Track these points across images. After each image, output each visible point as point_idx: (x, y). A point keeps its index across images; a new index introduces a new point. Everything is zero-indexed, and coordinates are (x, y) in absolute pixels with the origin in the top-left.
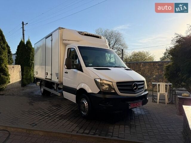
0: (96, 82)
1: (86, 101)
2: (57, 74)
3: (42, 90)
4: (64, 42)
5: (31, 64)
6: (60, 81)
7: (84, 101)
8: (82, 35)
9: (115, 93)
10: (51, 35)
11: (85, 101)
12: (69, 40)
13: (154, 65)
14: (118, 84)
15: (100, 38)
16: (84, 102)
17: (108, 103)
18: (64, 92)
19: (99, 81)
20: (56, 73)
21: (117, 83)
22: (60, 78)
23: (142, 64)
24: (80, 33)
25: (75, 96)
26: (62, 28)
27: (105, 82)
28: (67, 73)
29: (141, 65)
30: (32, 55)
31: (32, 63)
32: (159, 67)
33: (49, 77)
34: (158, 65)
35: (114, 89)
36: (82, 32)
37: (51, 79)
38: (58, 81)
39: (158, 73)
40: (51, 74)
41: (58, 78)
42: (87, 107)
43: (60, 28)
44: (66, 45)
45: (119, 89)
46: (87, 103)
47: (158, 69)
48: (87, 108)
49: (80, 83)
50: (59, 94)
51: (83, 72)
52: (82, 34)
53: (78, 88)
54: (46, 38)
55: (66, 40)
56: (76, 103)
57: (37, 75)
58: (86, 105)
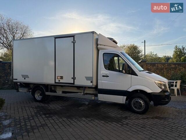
9: (168, 91)
18: (100, 95)
20: (85, 77)
25: (125, 97)
26: (95, 32)
28: (108, 76)
37: (74, 83)
38: (91, 85)
40: (74, 78)
41: (91, 82)
49: (133, 86)
50: (93, 98)
51: (138, 76)
53: (130, 90)
54: (55, 38)
55: (101, 45)
56: (125, 103)
57: (25, 79)
58: (142, 103)
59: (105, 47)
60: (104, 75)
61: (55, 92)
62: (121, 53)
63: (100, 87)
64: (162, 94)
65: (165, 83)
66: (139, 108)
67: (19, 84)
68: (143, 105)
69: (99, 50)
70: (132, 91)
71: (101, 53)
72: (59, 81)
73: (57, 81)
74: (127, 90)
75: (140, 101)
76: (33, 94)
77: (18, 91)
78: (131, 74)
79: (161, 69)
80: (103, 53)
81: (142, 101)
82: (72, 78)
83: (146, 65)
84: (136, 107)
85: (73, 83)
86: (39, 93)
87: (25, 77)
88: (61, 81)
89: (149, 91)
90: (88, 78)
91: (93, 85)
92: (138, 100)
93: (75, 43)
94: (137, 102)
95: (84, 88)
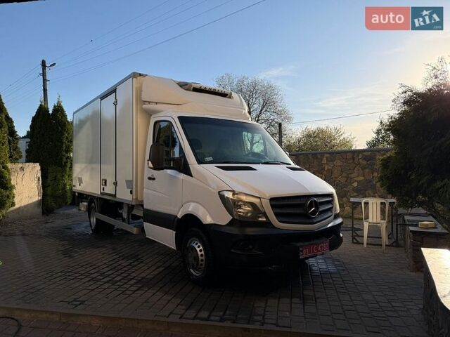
0: (222, 197)
1: (199, 244)
2: (129, 183)
3: (93, 221)
4: (144, 106)
5: (64, 160)
6: (137, 199)
7: (194, 245)
8: (187, 90)
9: (268, 224)
10: (113, 91)
11: (197, 244)
12: (156, 103)
13: (353, 158)
14: (274, 203)
15: (230, 97)
16: (196, 247)
17: (251, 247)
18: (146, 225)
19: (229, 195)
20: (126, 181)
21: (272, 200)
22: (137, 191)
23: (325, 155)
24: (183, 85)
25: (175, 232)
26: (140, 74)
27: (244, 198)
28: (154, 179)
29: (325, 158)
30: (67, 138)
31: (67, 158)
32: (365, 162)
33: (109, 189)
34: (364, 159)
35: (265, 215)
36: (186, 84)
37: (115, 196)
38: (131, 199)
39: (364, 176)
40: (115, 184)
41: (131, 192)
42: (203, 258)
43: (134, 75)
44: (149, 114)
45: (276, 215)
46: (201, 248)
47: (364, 168)
48: (202, 260)
49: (185, 203)
50: (135, 231)
51: (192, 176)
52: (187, 87)
53: (180, 214)
54: (101, 99)
55: (149, 103)
56: (176, 249)
57: (80, 185)
58: (199, 254)
59: (158, 105)
60: (150, 176)
62: (181, 118)
67: (77, 194)
68: (200, 258)
69: (151, 115)
70: (181, 218)
72: (104, 189)
76: (89, 216)
77: (79, 209)
78: (183, 172)
80: (154, 121)
85: (115, 193)
87: (80, 181)
91: (133, 199)
93: (117, 105)
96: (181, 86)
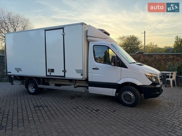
10: (62, 28)
12: (94, 37)
18: (90, 88)
20: (76, 70)
25: (116, 90)
26: (85, 24)
28: (98, 69)
38: (81, 78)
40: (65, 71)
41: (82, 75)
49: (122, 78)
51: (127, 68)
53: (120, 82)
54: (45, 30)
55: (91, 37)
56: (115, 95)
57: (18, 72)
58: (132, 96)
59: (95, 38)
60: (94, 68)
61: (48, 85)
62: (111, 44)
63: (90, 80)
64: (153, 87)
65: (156, 76)
66: (129, 101)
67: (12, 77)
68: (133, 97)
69: (89, 42)
70: (121, 84)
71: (91, 45)
72: (50, 74)
73: (48, 74)
74: (118, 83)
75: (130, 93)
76: (27, 87)
77: (13, 84)
78: (121, 67)
79: (159, 60)
80: (93, 45)
81: (132, 94)
82: (63, 71)
83: (143, 56)
84: (126, 100)
85: (64, 75)
86: (33, 85)
87: (18, 70)
88: (52, 74)
89: (139, 83)
90: (78, 71)
91: (83, 77)
92: (128, 93)
93: (64, 36)
94: (127, 94)
95: (74, 81)
96: (101, 31)
